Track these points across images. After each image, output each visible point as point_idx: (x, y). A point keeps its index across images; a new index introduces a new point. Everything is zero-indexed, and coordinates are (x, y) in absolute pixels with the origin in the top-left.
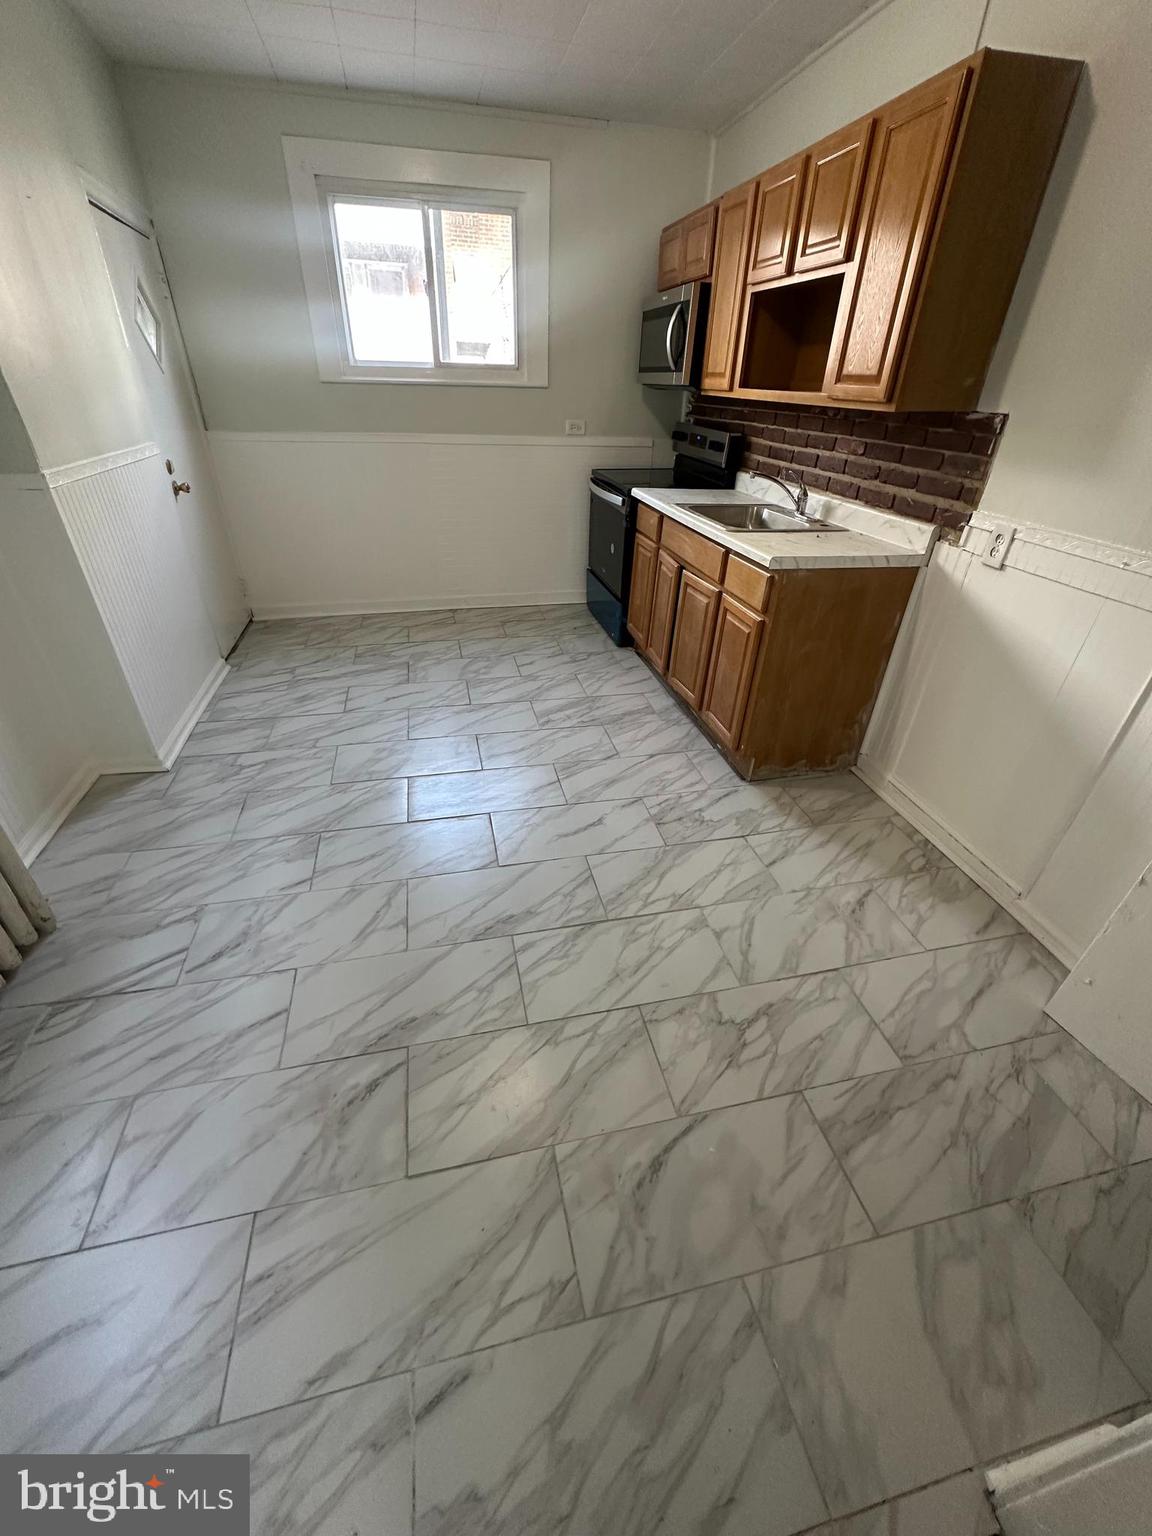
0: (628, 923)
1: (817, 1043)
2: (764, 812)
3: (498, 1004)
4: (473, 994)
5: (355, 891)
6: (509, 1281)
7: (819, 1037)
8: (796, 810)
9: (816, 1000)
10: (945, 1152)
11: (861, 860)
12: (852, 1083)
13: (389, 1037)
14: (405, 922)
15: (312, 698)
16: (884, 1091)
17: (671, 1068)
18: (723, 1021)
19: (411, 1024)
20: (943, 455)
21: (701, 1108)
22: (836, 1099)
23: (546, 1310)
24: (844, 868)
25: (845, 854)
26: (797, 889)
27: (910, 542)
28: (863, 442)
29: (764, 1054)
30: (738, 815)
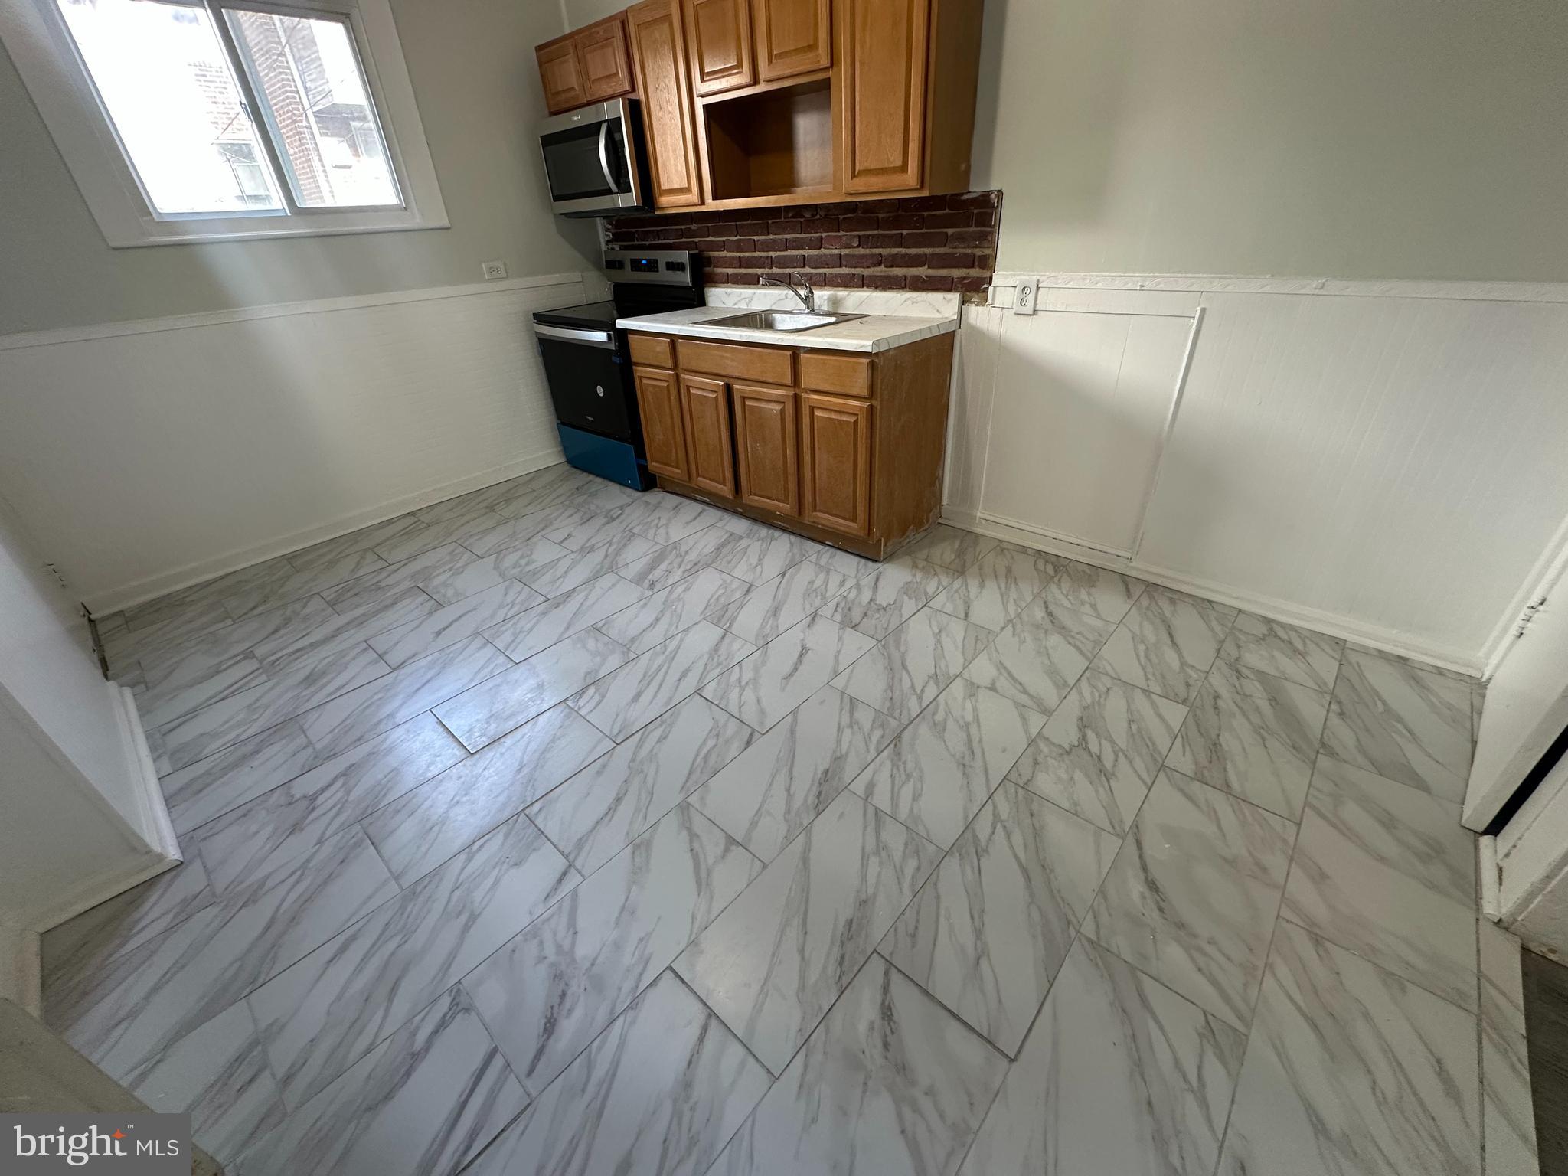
0: (923, 718)
1: (1134, 727)
2: (918, 580)
3: (904, 853)
4: (874, 861)
5: (640, 846)
6: (1177, 1063)
7: (1130, 722)
8: (937, 569)
9: (1100, 696)
10: (1266, 747)
11: (1016, 584)
12: (1179, 739)
13: (847, 957)
14: (731, 841)
15: (324, 673)
16: (1200, 732)
17: (1078, 808)
18: (1068, 750)
19: (852, 930)
20: (946, 233)
21: (1128, 821)
22: (1184, 755)
23: (1221, 1057)
24: (1013, 595)
25: (1003, 586)
26: (1003, 625)
27: (938, 311)
28: (855, 236)
29: (1117, 756)
30: (903, 590)
